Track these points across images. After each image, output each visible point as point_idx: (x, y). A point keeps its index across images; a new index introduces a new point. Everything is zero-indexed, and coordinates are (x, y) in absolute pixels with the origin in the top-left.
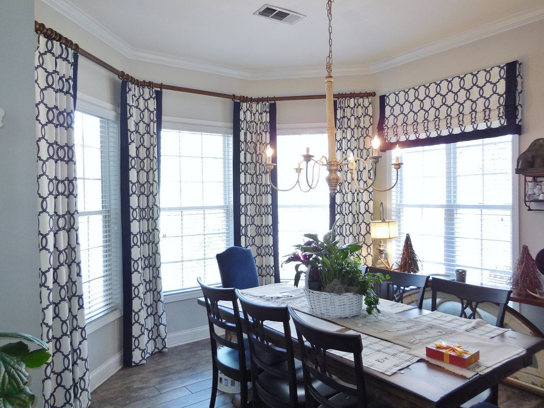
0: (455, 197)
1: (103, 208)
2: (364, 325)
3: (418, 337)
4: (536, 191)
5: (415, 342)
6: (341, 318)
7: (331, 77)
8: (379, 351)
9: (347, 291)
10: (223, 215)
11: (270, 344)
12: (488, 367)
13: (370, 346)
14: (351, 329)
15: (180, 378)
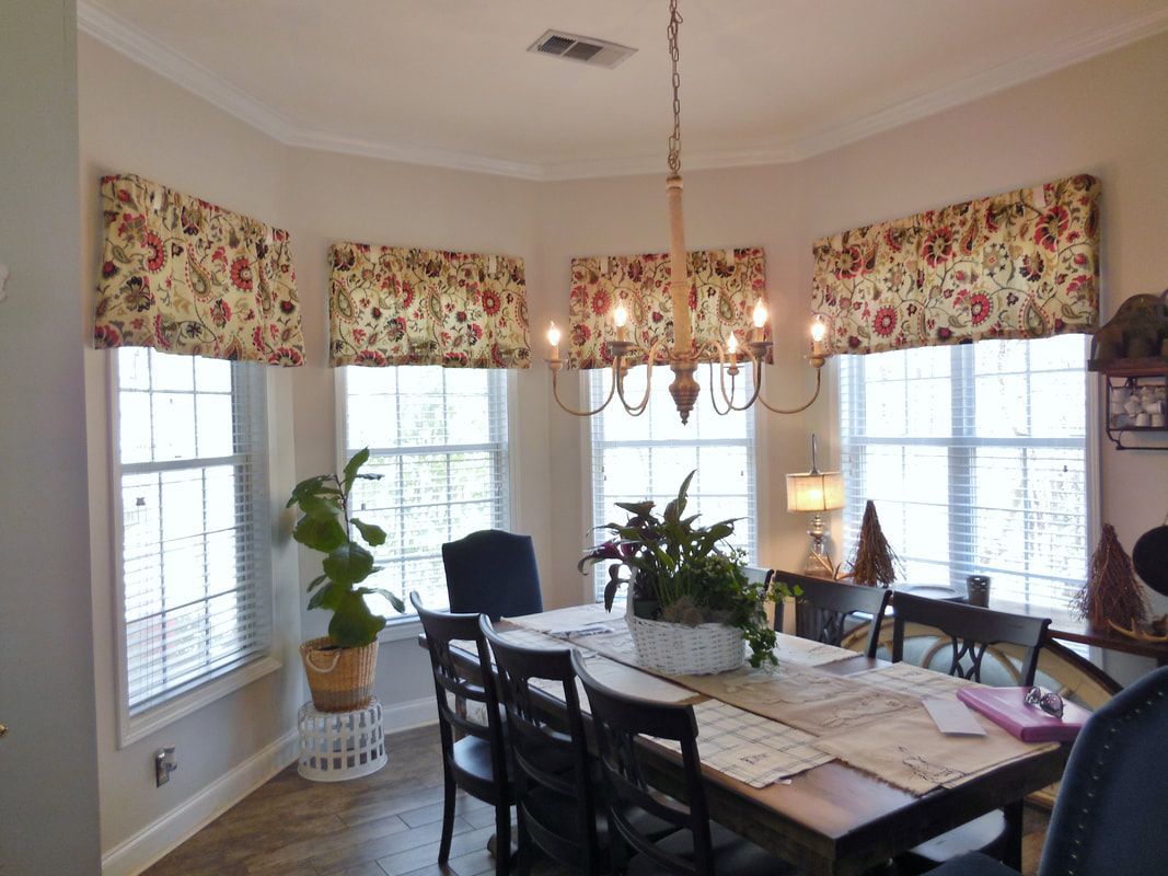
0: (971, 421)
1: (235, 451)
2: (739, 689)
3: (842, 714)
4: (1128, 407)
5: (832, 725)
6: (696, 676)
7: (677, 178)
8: (755, 741)
9: (708, 619)
10: (488, 463)
11: (542, 725)
12: (965, 775)
13: (740, 732)
14: (711, 697)
15: (391, 798)
